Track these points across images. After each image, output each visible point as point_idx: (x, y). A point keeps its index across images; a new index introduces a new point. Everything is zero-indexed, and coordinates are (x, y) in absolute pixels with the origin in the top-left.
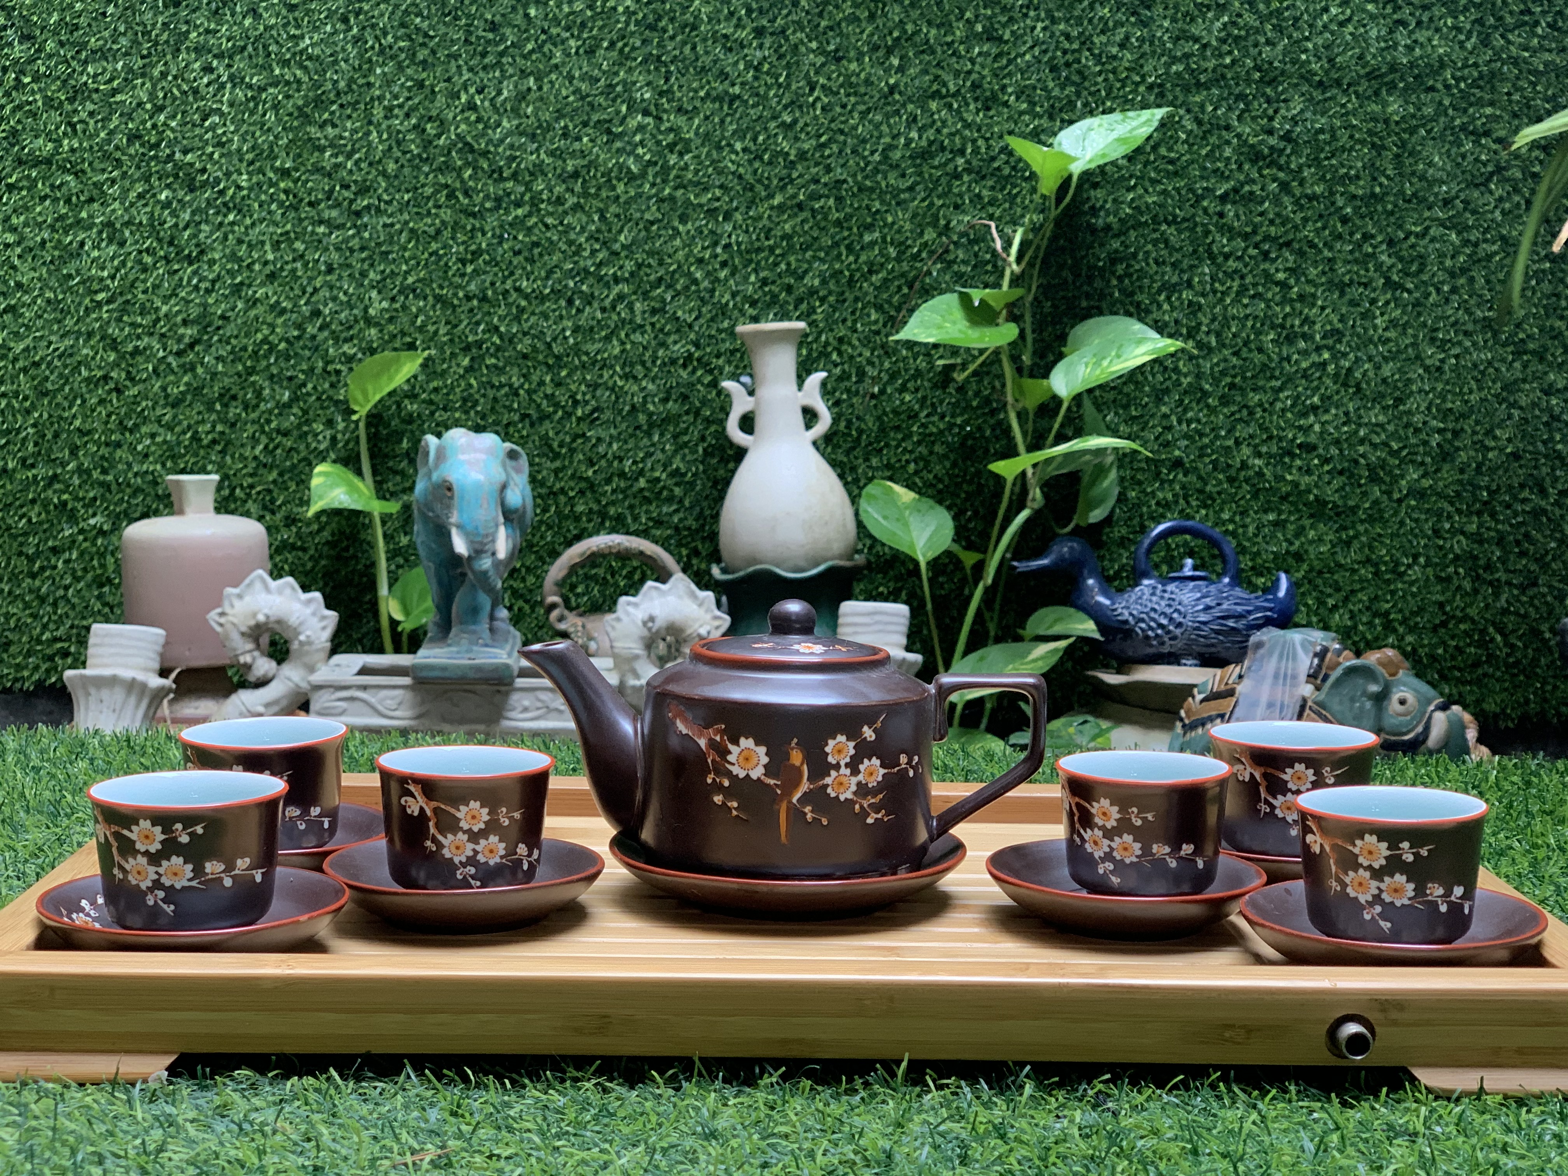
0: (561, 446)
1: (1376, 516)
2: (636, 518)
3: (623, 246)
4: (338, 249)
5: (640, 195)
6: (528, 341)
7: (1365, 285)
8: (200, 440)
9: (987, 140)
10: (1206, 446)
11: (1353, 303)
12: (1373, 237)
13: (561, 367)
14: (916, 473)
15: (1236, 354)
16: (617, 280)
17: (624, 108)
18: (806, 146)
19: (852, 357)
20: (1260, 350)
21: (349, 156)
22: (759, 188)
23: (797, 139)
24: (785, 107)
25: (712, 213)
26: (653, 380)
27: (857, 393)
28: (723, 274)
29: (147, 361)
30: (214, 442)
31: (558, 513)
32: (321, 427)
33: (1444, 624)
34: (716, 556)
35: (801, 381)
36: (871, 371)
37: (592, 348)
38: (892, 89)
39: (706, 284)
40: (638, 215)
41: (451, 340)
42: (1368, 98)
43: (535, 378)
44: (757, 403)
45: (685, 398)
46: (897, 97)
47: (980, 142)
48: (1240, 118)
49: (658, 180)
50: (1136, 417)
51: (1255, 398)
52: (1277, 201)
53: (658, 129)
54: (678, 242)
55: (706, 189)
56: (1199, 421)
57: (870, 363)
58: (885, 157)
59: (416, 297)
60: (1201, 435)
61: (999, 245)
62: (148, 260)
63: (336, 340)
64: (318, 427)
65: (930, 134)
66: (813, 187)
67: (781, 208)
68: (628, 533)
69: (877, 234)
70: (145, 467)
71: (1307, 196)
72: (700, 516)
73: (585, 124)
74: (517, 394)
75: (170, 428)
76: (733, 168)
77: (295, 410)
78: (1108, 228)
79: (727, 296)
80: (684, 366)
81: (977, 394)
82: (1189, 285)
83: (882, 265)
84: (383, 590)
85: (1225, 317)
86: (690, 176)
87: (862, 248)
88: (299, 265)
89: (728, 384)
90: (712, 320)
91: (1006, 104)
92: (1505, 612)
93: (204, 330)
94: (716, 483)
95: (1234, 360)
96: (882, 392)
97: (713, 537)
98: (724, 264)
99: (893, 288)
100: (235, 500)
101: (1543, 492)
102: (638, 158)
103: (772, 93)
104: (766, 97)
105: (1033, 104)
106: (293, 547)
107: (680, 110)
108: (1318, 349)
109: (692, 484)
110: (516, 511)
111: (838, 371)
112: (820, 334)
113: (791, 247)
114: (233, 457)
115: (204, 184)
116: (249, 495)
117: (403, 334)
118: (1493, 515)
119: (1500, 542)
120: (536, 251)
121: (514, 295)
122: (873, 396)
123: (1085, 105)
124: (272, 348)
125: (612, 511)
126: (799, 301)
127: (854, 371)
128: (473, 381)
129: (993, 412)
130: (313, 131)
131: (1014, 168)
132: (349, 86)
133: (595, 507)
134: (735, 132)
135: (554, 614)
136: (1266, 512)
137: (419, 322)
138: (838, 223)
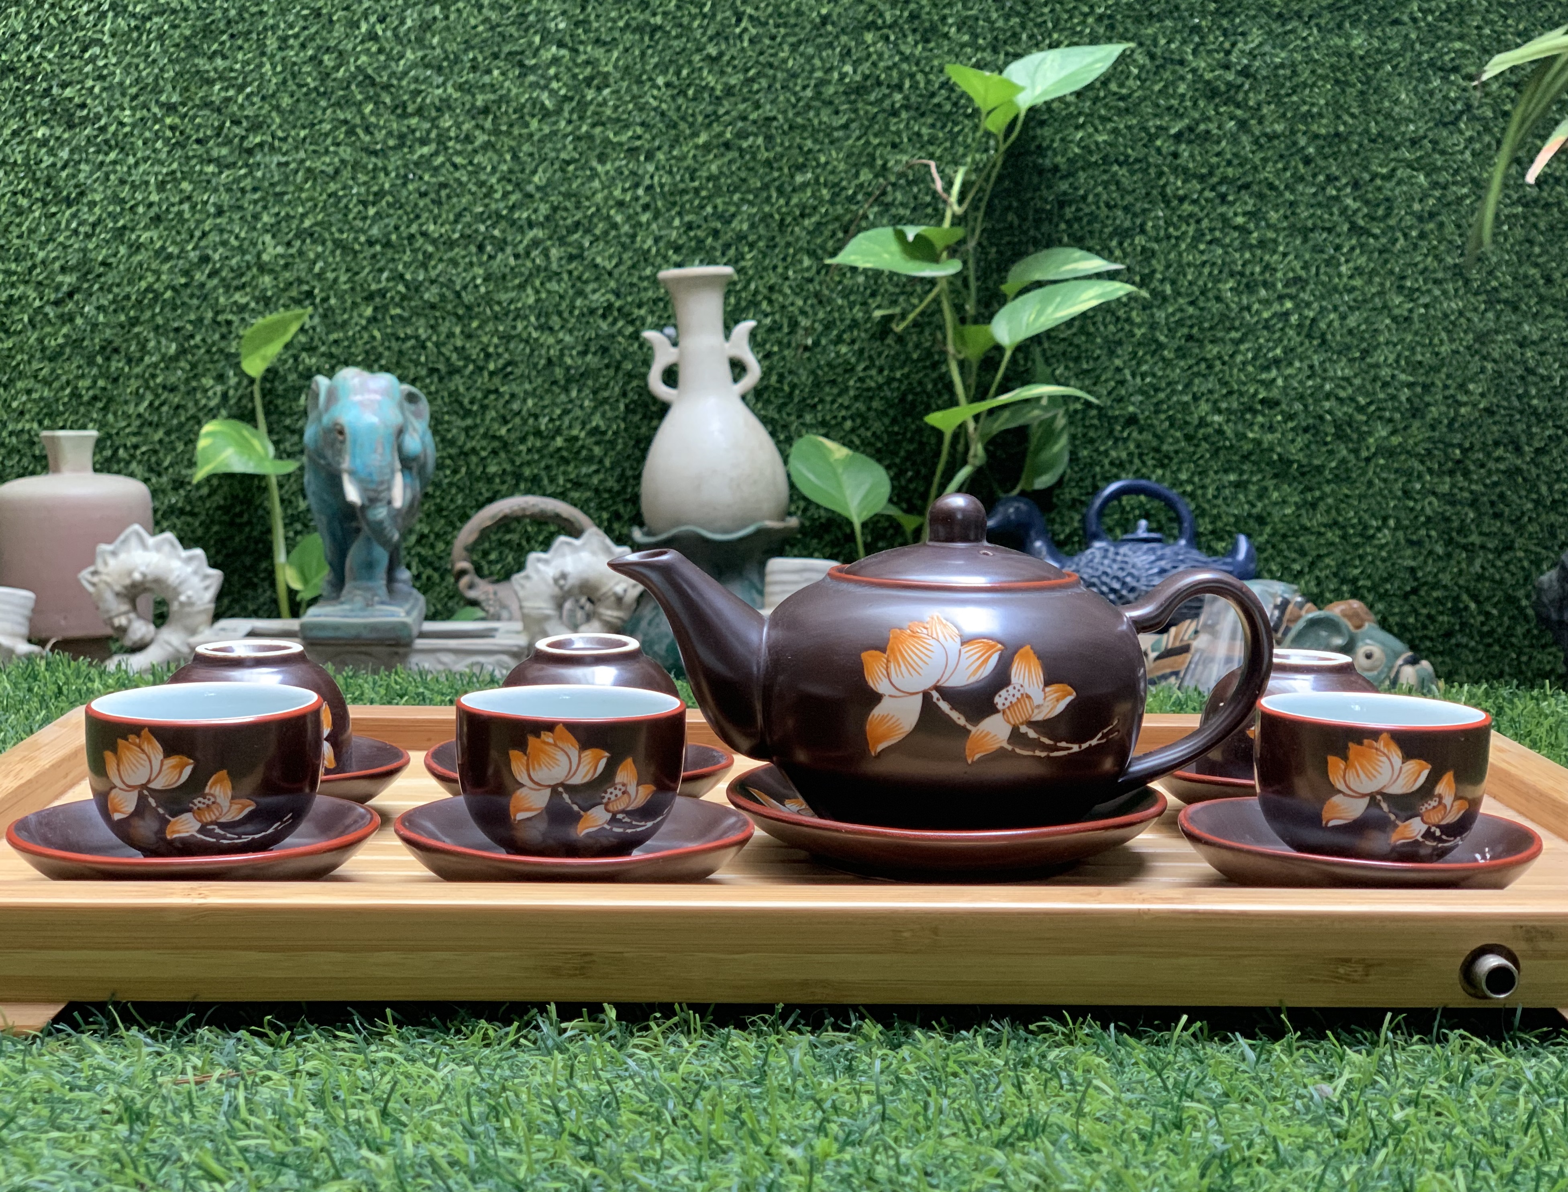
0: (472, 402)
1: (1342, 476)
2: (552, 480)
3: (538, 188)
4: (229, 190)
5: (554, 133)
6: (435, 289)
7: (1329, 230)
8: (80, 396)
9: (926, 74)
10: (1161, 402)
11: (1318, 249)
12: (1337, 179)
13: (471, 318)
14: (853, 430)
15: (1192, 303)
16: (531, 225)
17: (537, 39)
18: (733, 81)
19: (783, 307)
20: (1218, 299)
21: (241, 89)
22: (683, 126)
23: (722, 73)
24: (711, 39)
25: (633, 152)
26: (571, 331)
27: (789, 345)
28: (644, 218)
29: (22, 311)
30: (95, 398)
31: (469, 473)
32: (211, 382)
33: (1415, 591)
34: (638, 520)
35: (728, 329)
36: (804, 322)
37: (504, 297)
38: (825, 20)
39: (626, 228)
40: (553, 155)
41: (353, 289)
42: (1331, 31)
43: (444, 329)
44: (681, 354)
45: (604, 350)
46: (829, 28)
47: (920, 77)
48: (1195, 52)
49: (575, 117)
50: (1088, 371)
51: (1212, 350)
52: (1235, 140)
53: (574, 61)
54: (596, 184)
55: (627, 127)
56: (1154, 375)
57: (803, 313)
58: (818, 94)
59: (314, 242)
60: (1157, 390)
61: (939, 185)
62: (24, 202)
63: (227, 288)
64: (207, 382)
65: (865, 68)
66: (740, 124)
67: (707, 147)
68: (544, 494)
69: (809, 175)
70: (20, 426)
71: (1266, 135)
72: (622, 477)
73: (496, 56)
74: (424, 347)
75: (47, 383)
76: (654, 103)
77: (183, 364)
78: (1056, 168)
79: (650, 242)
80: (604, 317)
81: (917, 346)
82: (1143, 231)
83: (815, 208)
84: (280, 557)
85: (1180, 265)
86: (609, 112)
87: (794, 190)
88: (186, 206)
89: (649, 334)
90: (634, 266)
91: (946, 36)
92: (1480, 578)
93: (84, 277)
94: (638, 442)
95: (1191, 310)
96: (816, 343)
97: (635, 499)
98: (646, 207)
99: (827, 233)
100: (118, 462)
101: (1518, 450)
102: (553, 93)
103: (696, 24)
104: (689, 28)
105: (975, 36)
106: (182, 512)
107: (597, 42)
108: (1281, 298)
109: (612, 443)
110: (415, 459)
111: (768, 321)
112: (748, 283)
113: (718, 188)
114: (115, 414)
115: (85, 120)
116: (133, 456)
117: (300, 281)
118: (1466, 474)
119: (1473, 503)
120: (443, 193)
121: (421, 240)
122: (806, 348)
123: (1031, 37)
124: (157, 296)
125: (527, 472)
126: (727, 246)
127: (785, 322)
128: (377, 333)
129: (935, 366)
130: (202, 63)
131: (955, 104)
132: (240, 14)
133: (508, 467)
134: (656, 66)
135: (464, 581)
136: (1226, 471)
137: (317, 269)
138: (768, 163)
